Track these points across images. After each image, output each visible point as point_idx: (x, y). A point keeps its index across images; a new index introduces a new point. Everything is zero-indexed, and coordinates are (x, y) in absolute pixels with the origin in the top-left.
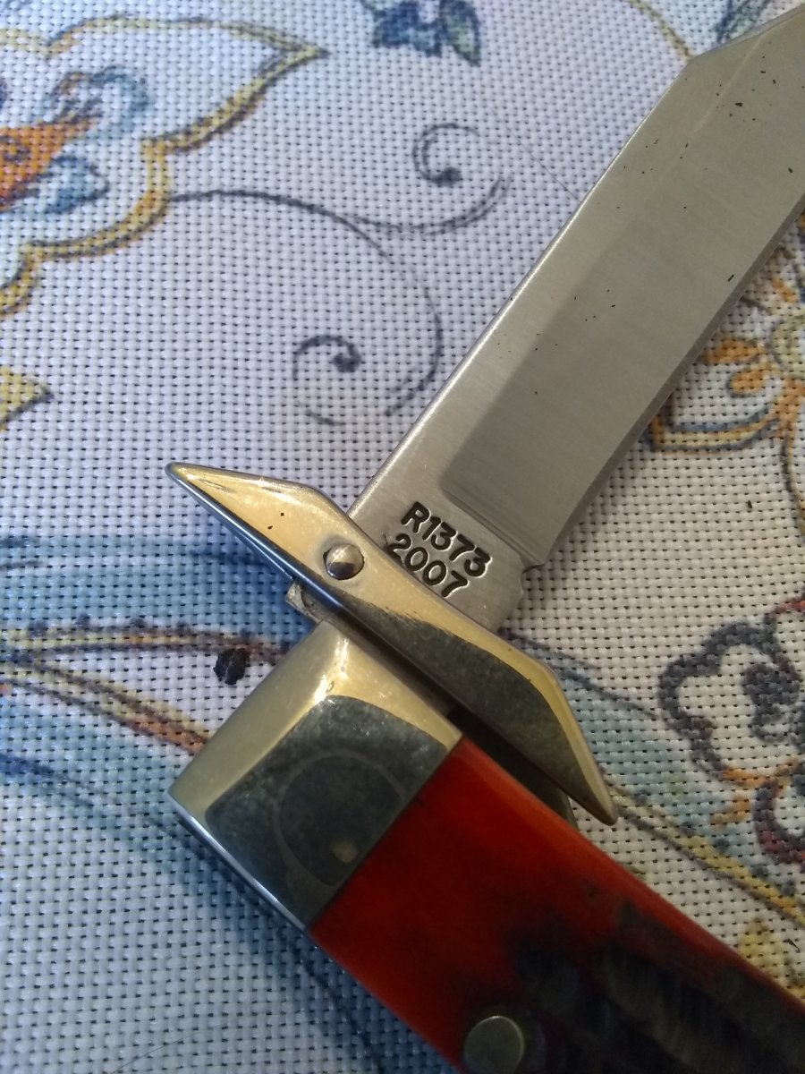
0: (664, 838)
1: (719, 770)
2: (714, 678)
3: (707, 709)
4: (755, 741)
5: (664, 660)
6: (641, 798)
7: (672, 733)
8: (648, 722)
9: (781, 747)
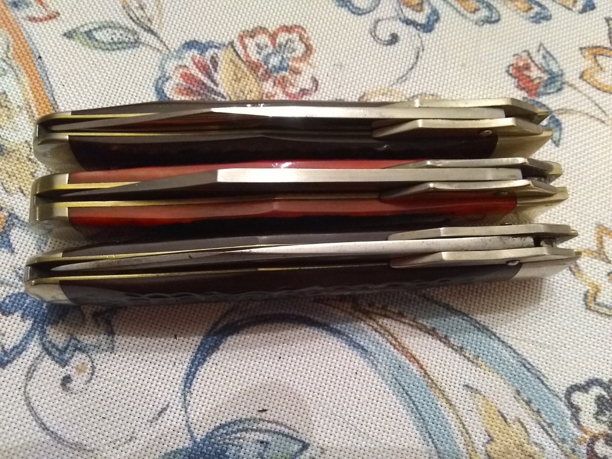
0: (554, 441)
1: (579, 425)
2: (585, 394)
3: (580, 404)
4: (594, 420)
5: (570, 383)
6: (550, 425)
7: (566, 408)
8: (559, 402)
9: (603, 425)
